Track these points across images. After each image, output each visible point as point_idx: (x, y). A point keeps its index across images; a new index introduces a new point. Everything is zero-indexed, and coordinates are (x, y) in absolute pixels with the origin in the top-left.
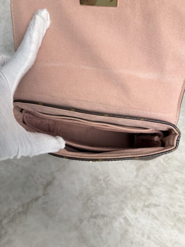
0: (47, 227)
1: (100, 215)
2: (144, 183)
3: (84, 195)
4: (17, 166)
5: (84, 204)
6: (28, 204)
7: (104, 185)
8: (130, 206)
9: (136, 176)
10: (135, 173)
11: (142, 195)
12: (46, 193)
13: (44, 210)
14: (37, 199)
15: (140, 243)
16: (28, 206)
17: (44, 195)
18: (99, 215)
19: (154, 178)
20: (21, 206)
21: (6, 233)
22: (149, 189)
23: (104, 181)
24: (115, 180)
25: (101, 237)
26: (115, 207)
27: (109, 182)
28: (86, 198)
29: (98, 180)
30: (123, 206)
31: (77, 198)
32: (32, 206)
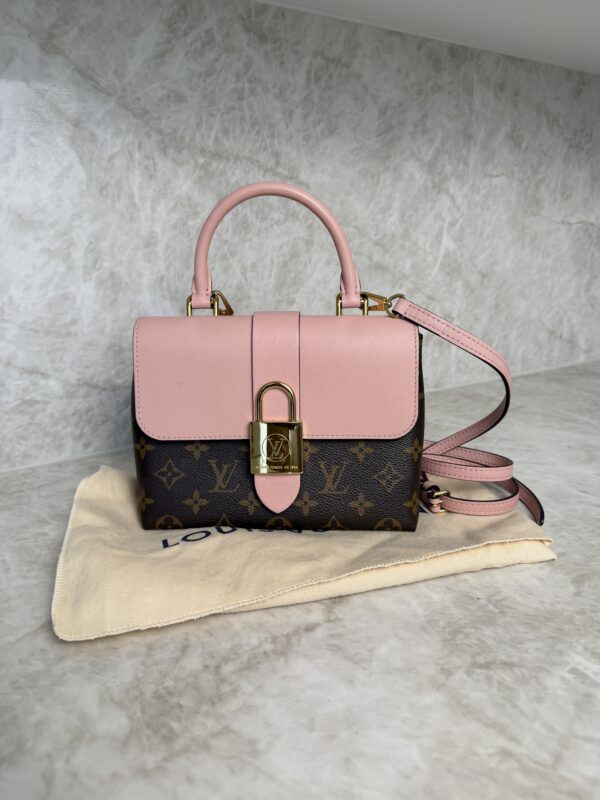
0: (352, 682)
1: (498, 662)
3: (442, 624)
5: (445, 640)
6: (288, 637)
7: (491, 607)
8: (579, 648)
9: (577, 594)
10: (571, 589)
12: (333, 617)
13: (335, 649)
14: (310, 628)
16: (289, 641)
17: (329, 621)
18: (494, 662)
20: (269, 640)
21: (234, 691)
23: (489, 601)
24: (519, 599)
25: (515, 706)
26: (537, 649)
27: (504, 603)
28: (448, 630)
29: (472, 598)
30: (559, 646)
31: (423, 628)
32: (299, 641)
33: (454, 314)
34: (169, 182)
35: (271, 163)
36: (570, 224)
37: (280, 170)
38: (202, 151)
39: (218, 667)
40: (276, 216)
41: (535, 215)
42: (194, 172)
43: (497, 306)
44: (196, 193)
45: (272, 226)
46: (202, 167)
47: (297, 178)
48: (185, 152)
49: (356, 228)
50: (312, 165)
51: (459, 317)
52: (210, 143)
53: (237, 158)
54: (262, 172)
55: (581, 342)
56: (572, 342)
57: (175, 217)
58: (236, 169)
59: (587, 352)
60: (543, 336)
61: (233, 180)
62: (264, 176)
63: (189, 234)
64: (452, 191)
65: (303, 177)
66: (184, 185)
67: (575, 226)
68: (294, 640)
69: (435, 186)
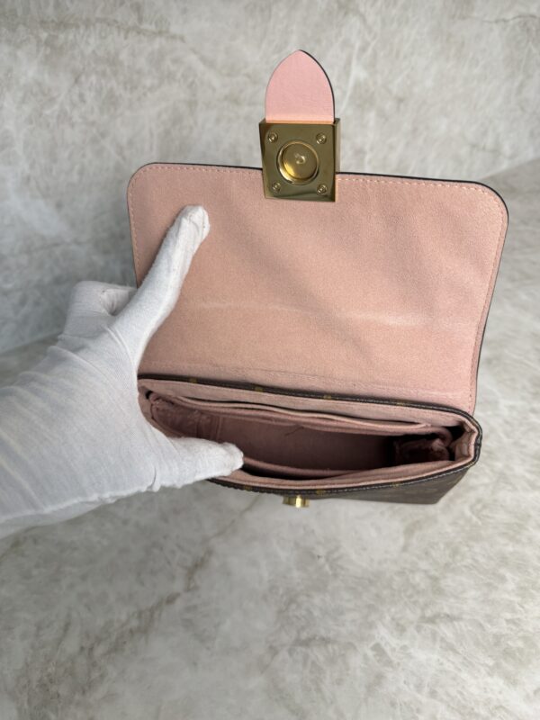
0: (195, 664)
1: (317, 638)
2: (423, 565)
3: (281, 591)
4: (125, 522)
5: (280, 612)
6: (152, 610)
7: (327, 568)
8: (388, 618)
9: (405, 549)
10: (402, 541)
11: (418, 592)
12: (192, 585)
13: (188, 624)
14: (171, 600)
15: (412, 706)
16: (152, 616)
17: (188, 590)
18: (314, 638)
19: (447, 552)
20: (136, 615)
21: (102, 676)
22: (435, 579)
23: (327, 560)
24: (354, 557)
25: (319, 690)
26: (353, 621)
27: (339, 563)
28: (285, 598)
29: (313, 556)
30: (373, 617)
31: (265, 598)
32: (160, 615)
33: (367, 148)
34: (10, 70)
35: (133, 20)
36: (505, 21)
37: (145, 26)
38: (43, 23)
39: (91, 649)
40: (148, 82)
41: (463, 18)
42: (38, 51)
43: (415, 130)
44: (46, 76)
45: (145, 94)
46: (47, 43)
47: (167, 32)
48: (21, 28)
49: (248, 76)
50: (185, 11)
51: (372, 149)
52: (50, 11)
53: (88, 23)
54: (122, 35)
55: (507, 149)
56: (496, 151)
57: (27, 109)
58: (89, 36)
59: (512, 157)
60: (464, 151)
61: (88, 51)
62: (126, 38)
63: (48, 125)
64: (362, 9)
65: (174, 29)
66: (29, 70)
67: (511, 23)
68: (156, 615)
69: (341, 7)
